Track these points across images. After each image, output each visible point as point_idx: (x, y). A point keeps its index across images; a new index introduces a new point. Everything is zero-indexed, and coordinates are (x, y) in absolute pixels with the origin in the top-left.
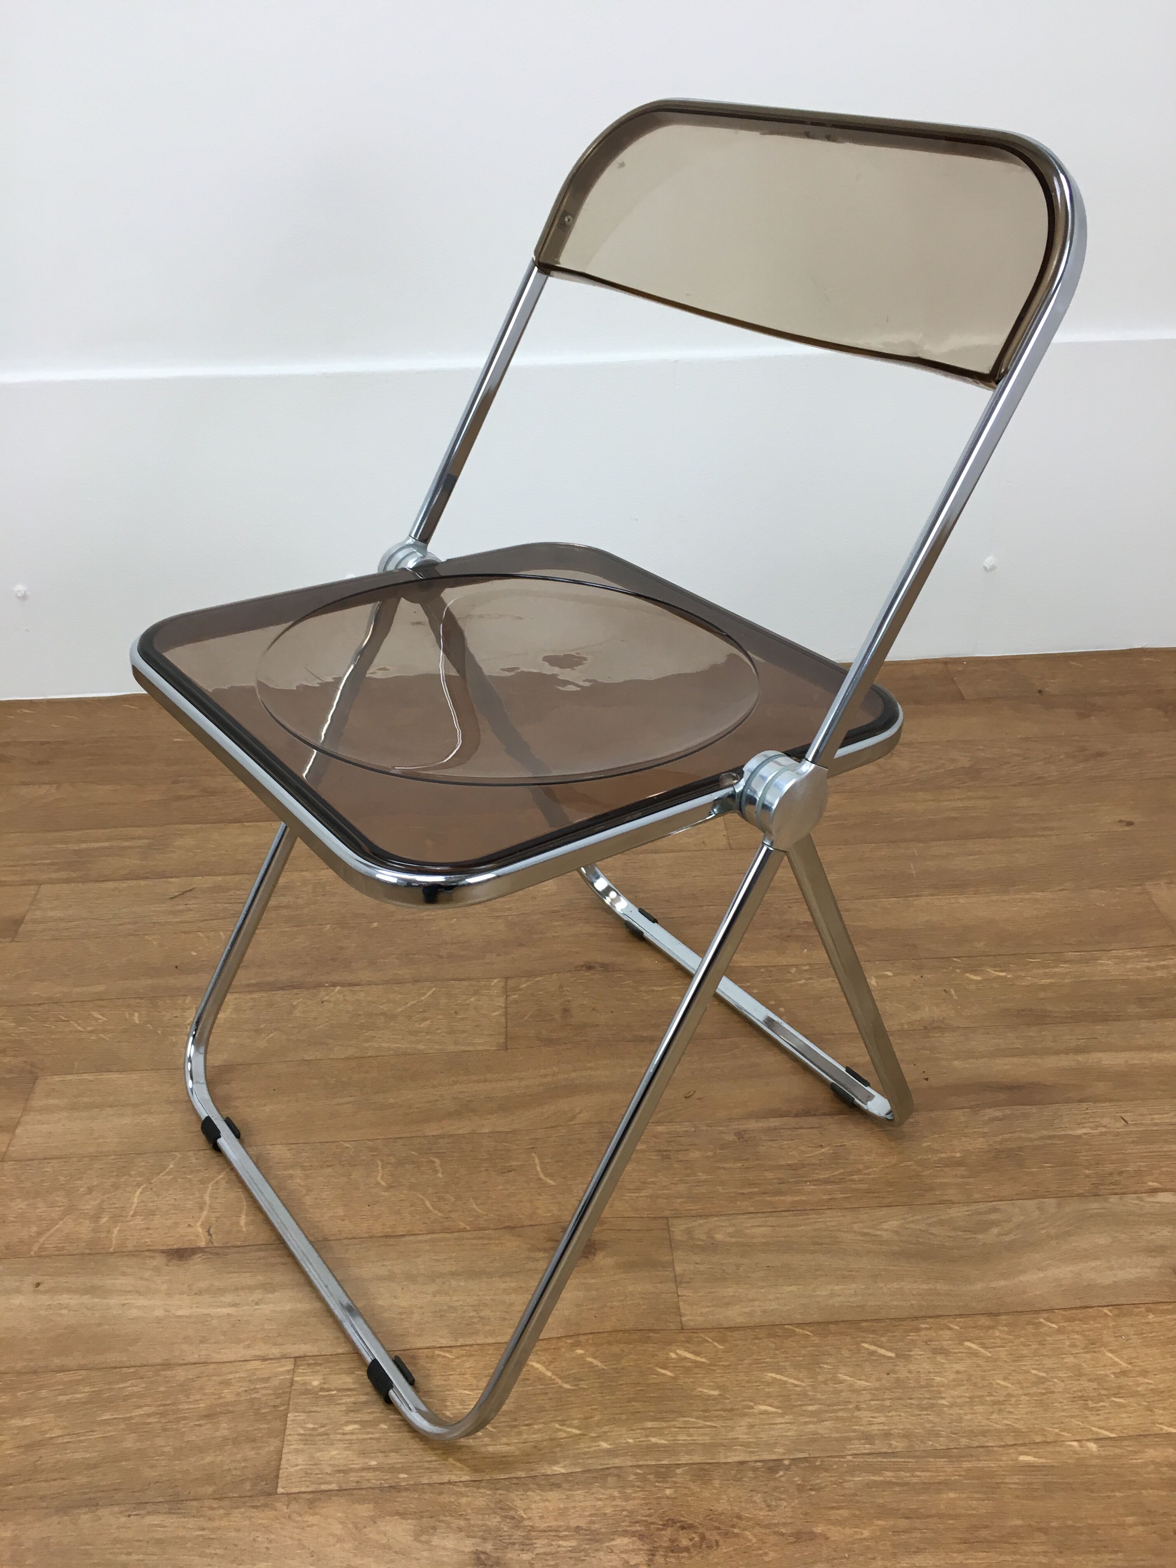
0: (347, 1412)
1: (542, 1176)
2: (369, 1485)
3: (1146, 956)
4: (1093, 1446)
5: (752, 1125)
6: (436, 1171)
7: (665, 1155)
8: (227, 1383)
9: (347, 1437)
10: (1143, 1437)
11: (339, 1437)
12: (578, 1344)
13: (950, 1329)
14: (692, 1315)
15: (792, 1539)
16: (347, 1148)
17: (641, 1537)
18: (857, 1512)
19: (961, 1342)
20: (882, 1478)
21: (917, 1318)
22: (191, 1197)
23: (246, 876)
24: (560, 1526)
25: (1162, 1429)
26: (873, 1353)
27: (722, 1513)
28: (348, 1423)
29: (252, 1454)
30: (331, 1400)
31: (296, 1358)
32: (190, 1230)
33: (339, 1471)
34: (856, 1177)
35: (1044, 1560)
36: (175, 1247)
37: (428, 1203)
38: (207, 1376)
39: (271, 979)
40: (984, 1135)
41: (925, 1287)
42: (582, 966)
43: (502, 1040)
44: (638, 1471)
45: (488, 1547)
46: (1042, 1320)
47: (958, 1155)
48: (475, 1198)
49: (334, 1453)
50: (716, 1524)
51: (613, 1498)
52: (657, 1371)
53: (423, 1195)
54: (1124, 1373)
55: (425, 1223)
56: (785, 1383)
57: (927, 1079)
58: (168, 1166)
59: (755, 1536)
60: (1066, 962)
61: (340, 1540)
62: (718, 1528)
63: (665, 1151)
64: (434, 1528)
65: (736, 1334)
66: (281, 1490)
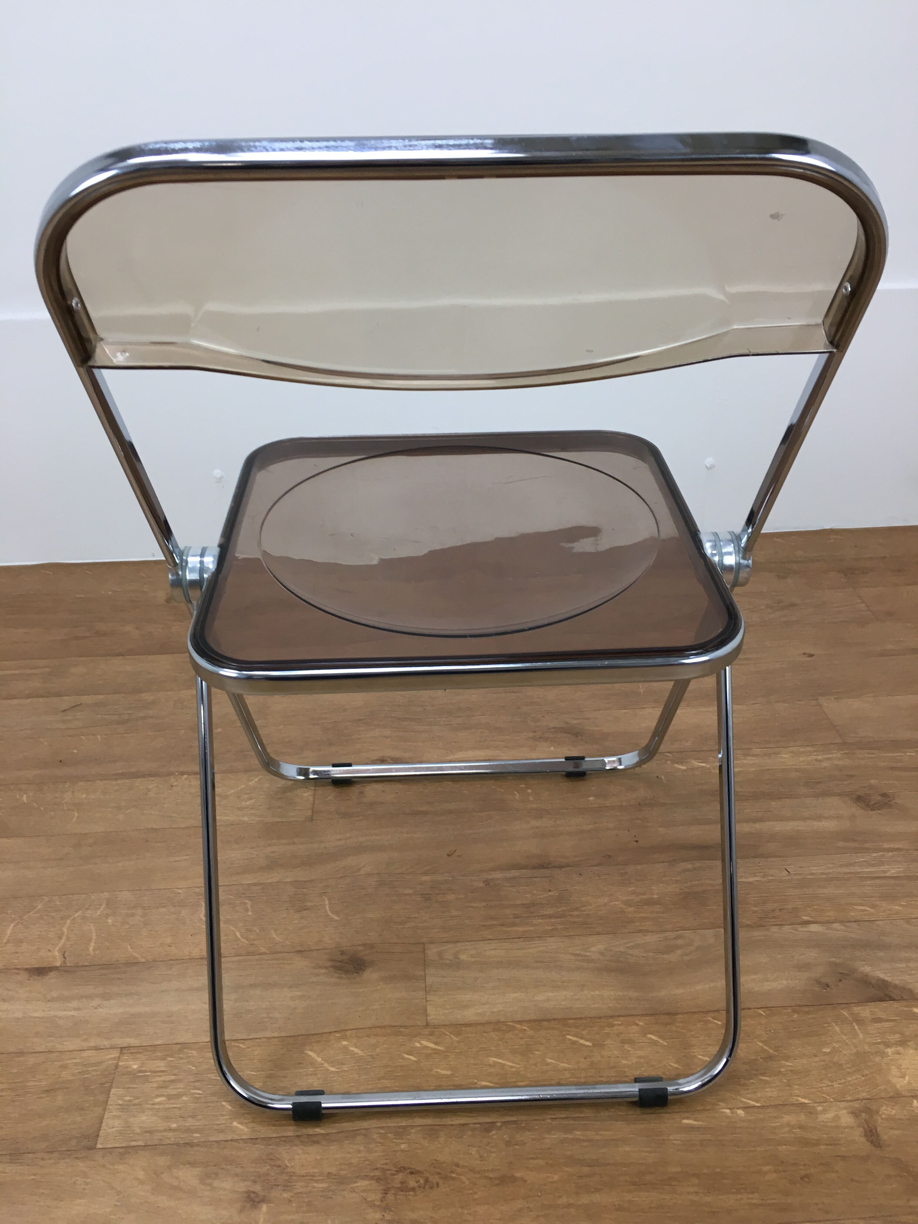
0: (159, 1088)
1: (329, 913)
2: (169, 1142)
3: (816, 751)
4: (740, 1112)
5: (498, 875)
6: (247, 910)
7: (427, 898)
8: (64, 1067)
9: (155, 1107)
10: (782, 1106)
11: (150, 1106)
12: (344, 1038)
13: (638, 1025)
14: (435, 1014)
15: (497, 1182)
16: (179, 893)
17: (378, 1180)
18: (550, 1162)
19: (645, 1035)
20: (572, 1137)
21: (612, 1017)
22: (52, 929)
23: (123, 695)
24: (315, 1173)
25: (798, 1100)
26: (574, 1043)
27: (445, 1162)
28: (157, 1096)
29: (79, 1119)
30: (146, 1080)
31: (121, 1048)
32: (49, 954)
33: (146, 1132)
34: (575, 913)
35: (695, 1198)
36: (36, 966)
37: (238, 934)
38: (51, 1061)
39: (134, 770)
40: (677, 882)
41: (621, 994)
42: (377, 760)
43: (309, 813)
44: (382, 1131)
45: (257, 1188)
46: (709, 1018)
47: (655, 896)
48: (276, 930)
49: (144, 1118)
50: (438, 1171)
51: (359, 1151)
52: (403, 1056)
53: (235, 927)
54: (770, 1058)
55: (234, 948)
56: (503, 1065)
57: (637, 841)
58: (38, 906)
59: (468, 1179)
60: (753, 756)
61: (142, 1183)
62: (439, 1174)
63: (427, 894)
64: (216, 1174)
65: (468, 1029)
66: (99, 1146)
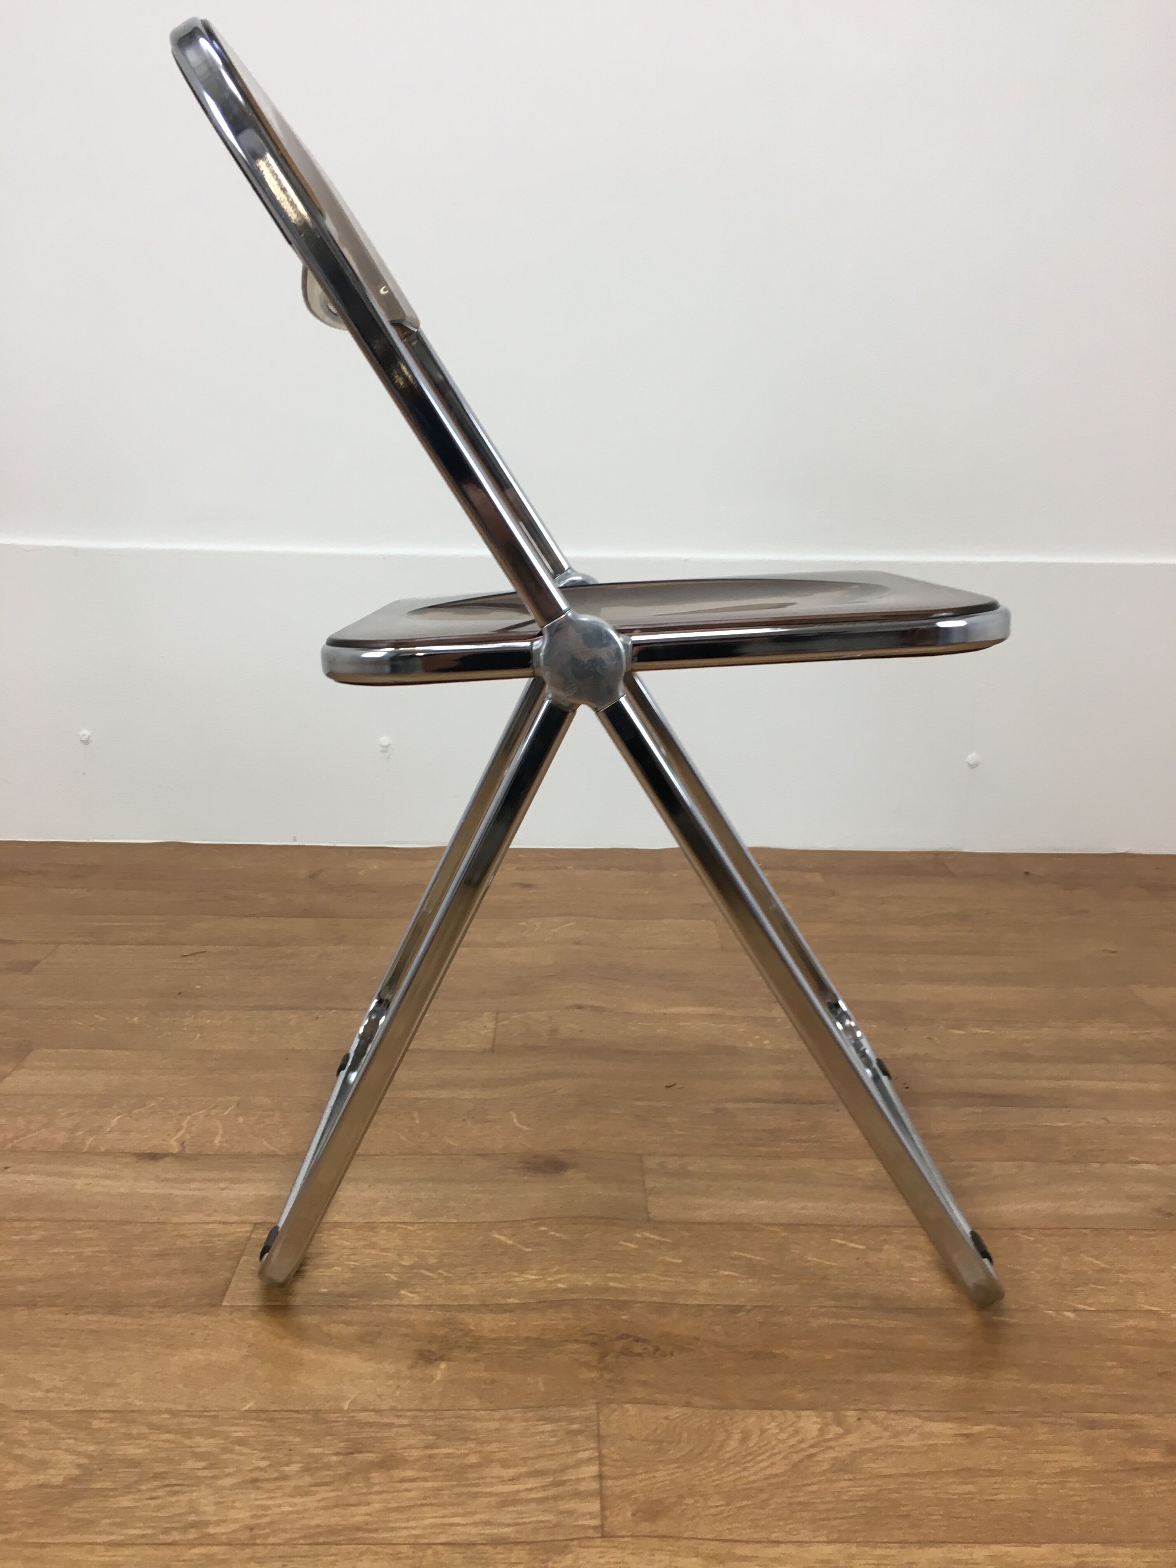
1: (518, 1124)
2: (317, 1304)
3: (1130, 1027)
4: (1070, 1314)
5: (730, 1106)
6: (414, 1119)
8: (183, 1236)
10: (1123, 1312)
12: (542, 1224)
14: (658, 1212)
15: (750, 1356)
17: (593, 1344)
18: (820, 1343)
21: (888, 1226)
22: (168, 1122)
23: (256, 947)
24: (510, 1337)
25: (1144, 1308)
26: (842, 1245)
27: (679, 1335)
29: (200, 1280)
31: (255, 1223)
32: (163, 1143)
34: (832, 1140)
36: (148, 1151)
37: (402, 1138)
38: (163, 1231)
39: (269, 1004)
40: (963, 1122)
42: (573, 1006)
43: (489, 1046)
44: (595, 1303)
45: (434, 1347)
46: (1018, 1234)
48: (450, 1136)
50: (672, 1342)
51: (567, 1319)
52: (620, 1244)
53: (398, 1132)
54: (1104, 1270)
55: (398, 1149)
56: (751, 1259)
57: (907, 1088)
58: (150, 1104)
59: (712, 1352)
60: (1048, 1027)
64: (380, 1333)
65: (703, 1227)
66: (225, 1303)
